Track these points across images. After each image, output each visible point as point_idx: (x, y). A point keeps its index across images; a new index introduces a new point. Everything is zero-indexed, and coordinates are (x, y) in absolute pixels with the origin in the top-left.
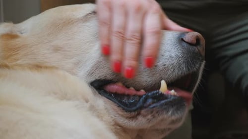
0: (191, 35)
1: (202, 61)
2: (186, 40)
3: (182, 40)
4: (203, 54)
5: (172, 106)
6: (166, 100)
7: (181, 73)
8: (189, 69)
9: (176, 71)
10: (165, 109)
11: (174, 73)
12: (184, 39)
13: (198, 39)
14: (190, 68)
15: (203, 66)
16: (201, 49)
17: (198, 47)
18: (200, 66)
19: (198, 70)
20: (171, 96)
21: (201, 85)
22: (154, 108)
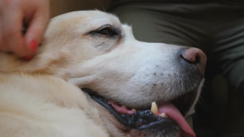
0: (191, 52)
1: (201, 79)
2: (185, 57)
3: (181, 56)
4: (203, 72)
5: (161, 130)
6: (155, 123)
7: (178, 93)
8: (186, 89)
9: (173, 90)
10: (153, 132)
11: (171, 93)
12: (183, 55)
13: (198, 57)
14: (188, 87)
15: (201, 84)
16: (201, 67)
17: (198, 65)
18: (198, 84)
19: (196, 89)
20: (161, 118)
21: (201, 98)
22: (142, 131)
